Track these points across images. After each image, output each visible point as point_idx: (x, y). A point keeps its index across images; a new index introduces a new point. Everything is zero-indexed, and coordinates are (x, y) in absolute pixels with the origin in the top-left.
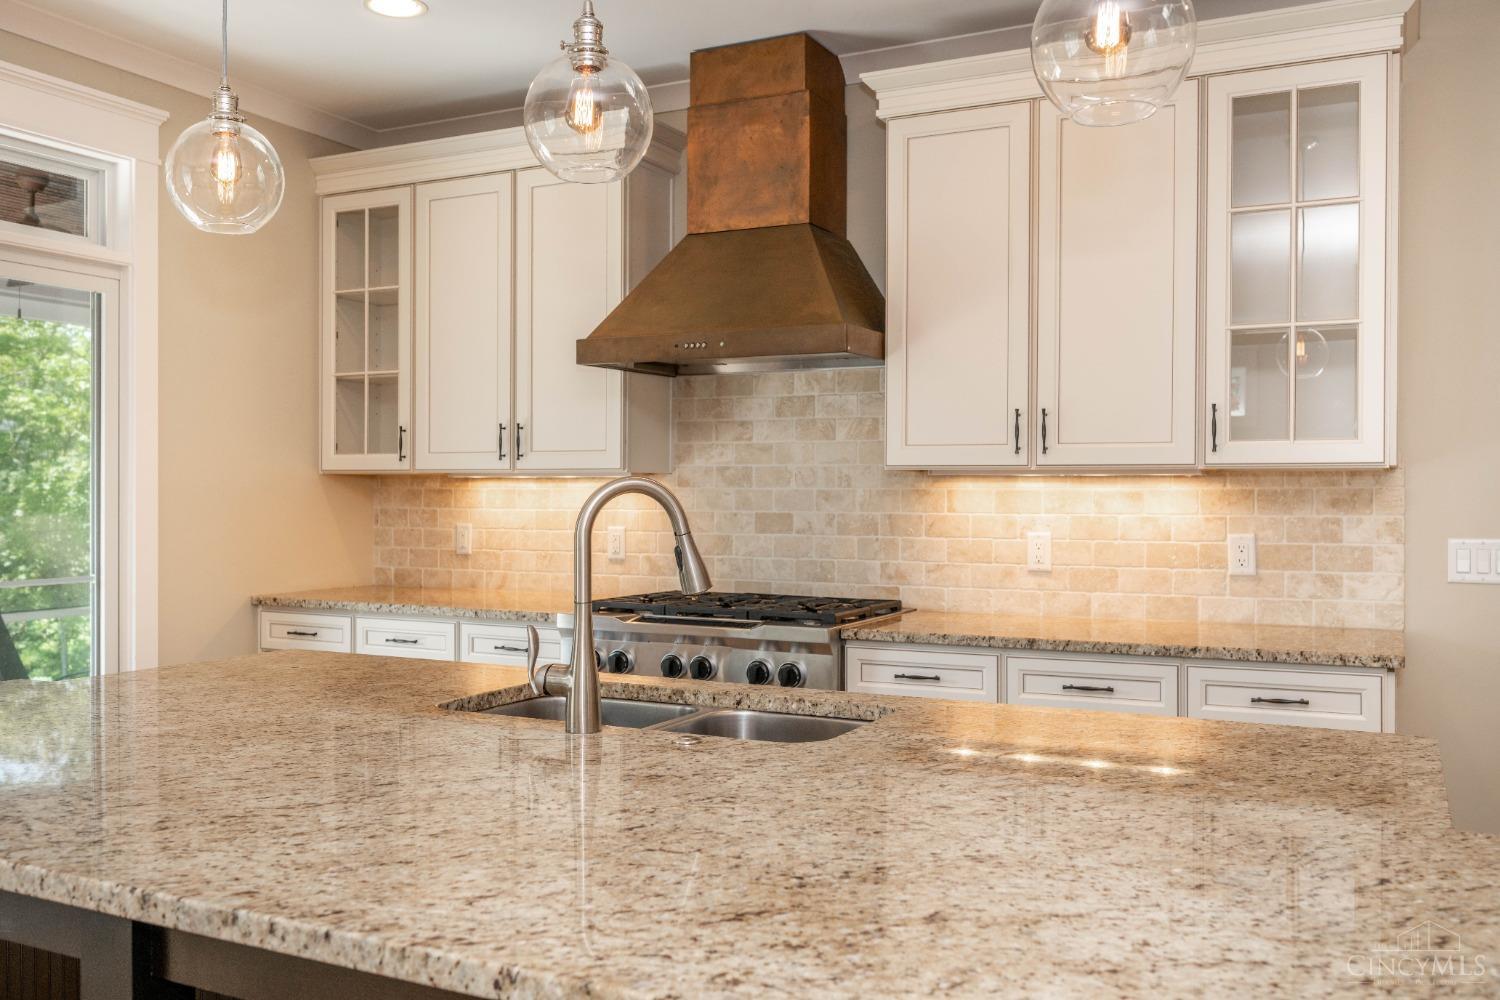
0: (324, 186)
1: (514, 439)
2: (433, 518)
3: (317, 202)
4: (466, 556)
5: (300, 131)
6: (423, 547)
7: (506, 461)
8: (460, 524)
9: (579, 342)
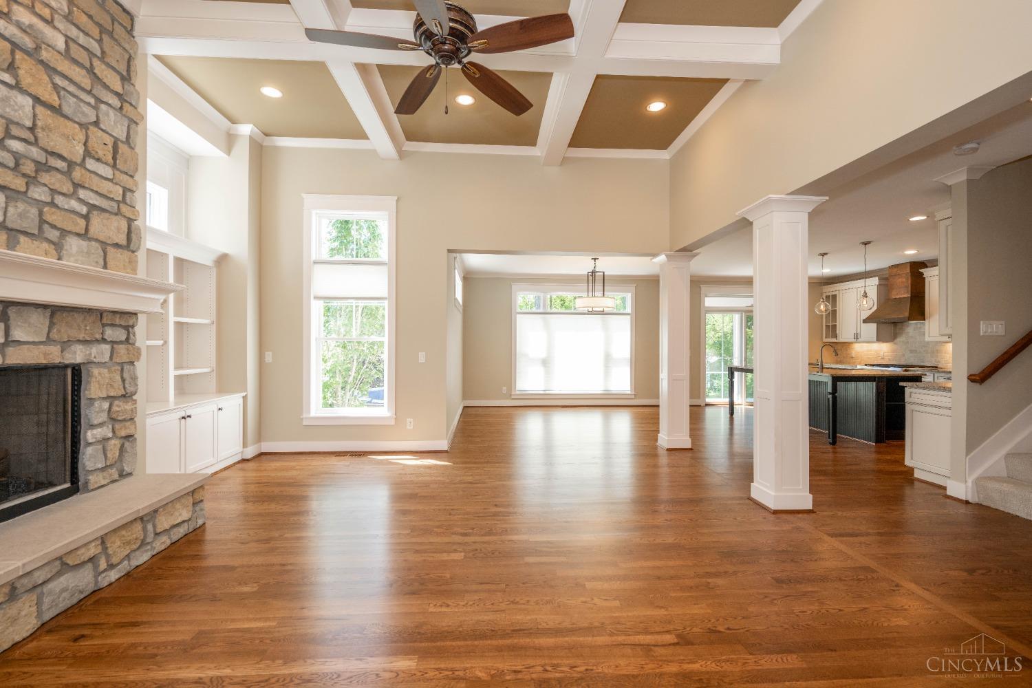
0: (823, 291)
1: (857, 336)
3: (822, 294)
4: (853, 357)
7: (856, 340)
9: (866, 318)
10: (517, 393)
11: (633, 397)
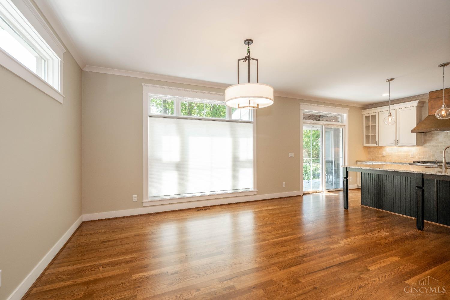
0: (363, 113)
1: (396, 142)
2: (378, 152)
3: (362, 115)
4: (384, 157)
5: (359, 107)
6: (376, 155)
7: (395, 145)
8: (383, 153)
9: (411, 130)
10: (150, 199)
11: (256, 193)
